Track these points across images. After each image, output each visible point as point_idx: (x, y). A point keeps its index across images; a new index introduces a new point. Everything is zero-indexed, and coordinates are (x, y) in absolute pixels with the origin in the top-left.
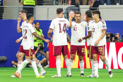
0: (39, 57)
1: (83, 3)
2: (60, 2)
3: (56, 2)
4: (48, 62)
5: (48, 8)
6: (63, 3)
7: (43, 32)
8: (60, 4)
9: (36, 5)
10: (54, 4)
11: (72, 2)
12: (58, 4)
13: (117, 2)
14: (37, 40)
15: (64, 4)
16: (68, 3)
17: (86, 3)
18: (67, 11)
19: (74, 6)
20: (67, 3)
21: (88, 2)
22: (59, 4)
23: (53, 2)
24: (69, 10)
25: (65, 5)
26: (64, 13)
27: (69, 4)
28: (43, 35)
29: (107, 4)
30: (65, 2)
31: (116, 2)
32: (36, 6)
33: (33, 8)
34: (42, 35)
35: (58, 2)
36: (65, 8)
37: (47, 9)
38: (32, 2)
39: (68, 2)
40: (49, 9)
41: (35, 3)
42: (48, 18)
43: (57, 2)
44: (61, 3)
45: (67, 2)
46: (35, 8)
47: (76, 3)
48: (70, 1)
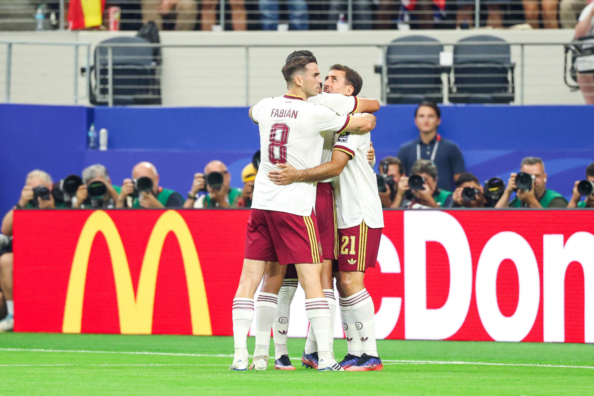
1: (179, 21)
3: (47, 16)
4: (10, 306)
5: (10, 45)
8: (66, 28)
10: (40, 26)
11: (123, 16)
12: (56, 27)
13: (342, 16)
17: (194, 21)
18: (99, 57)
19: (132, 34)
21: (199, 17)
22: (62, 23)
23: (32, 16)
24: (110, 52)
26: (83, 70)
27: (112, 26)
29: (292, 28)
31: (337, 17)
36: (89, 46)
37: (5, 48)
39: (108, 16)
40: (14, 47)
42: (8, 92)
43: (53, 17)
47: (145, 21)
48: (115, 12)
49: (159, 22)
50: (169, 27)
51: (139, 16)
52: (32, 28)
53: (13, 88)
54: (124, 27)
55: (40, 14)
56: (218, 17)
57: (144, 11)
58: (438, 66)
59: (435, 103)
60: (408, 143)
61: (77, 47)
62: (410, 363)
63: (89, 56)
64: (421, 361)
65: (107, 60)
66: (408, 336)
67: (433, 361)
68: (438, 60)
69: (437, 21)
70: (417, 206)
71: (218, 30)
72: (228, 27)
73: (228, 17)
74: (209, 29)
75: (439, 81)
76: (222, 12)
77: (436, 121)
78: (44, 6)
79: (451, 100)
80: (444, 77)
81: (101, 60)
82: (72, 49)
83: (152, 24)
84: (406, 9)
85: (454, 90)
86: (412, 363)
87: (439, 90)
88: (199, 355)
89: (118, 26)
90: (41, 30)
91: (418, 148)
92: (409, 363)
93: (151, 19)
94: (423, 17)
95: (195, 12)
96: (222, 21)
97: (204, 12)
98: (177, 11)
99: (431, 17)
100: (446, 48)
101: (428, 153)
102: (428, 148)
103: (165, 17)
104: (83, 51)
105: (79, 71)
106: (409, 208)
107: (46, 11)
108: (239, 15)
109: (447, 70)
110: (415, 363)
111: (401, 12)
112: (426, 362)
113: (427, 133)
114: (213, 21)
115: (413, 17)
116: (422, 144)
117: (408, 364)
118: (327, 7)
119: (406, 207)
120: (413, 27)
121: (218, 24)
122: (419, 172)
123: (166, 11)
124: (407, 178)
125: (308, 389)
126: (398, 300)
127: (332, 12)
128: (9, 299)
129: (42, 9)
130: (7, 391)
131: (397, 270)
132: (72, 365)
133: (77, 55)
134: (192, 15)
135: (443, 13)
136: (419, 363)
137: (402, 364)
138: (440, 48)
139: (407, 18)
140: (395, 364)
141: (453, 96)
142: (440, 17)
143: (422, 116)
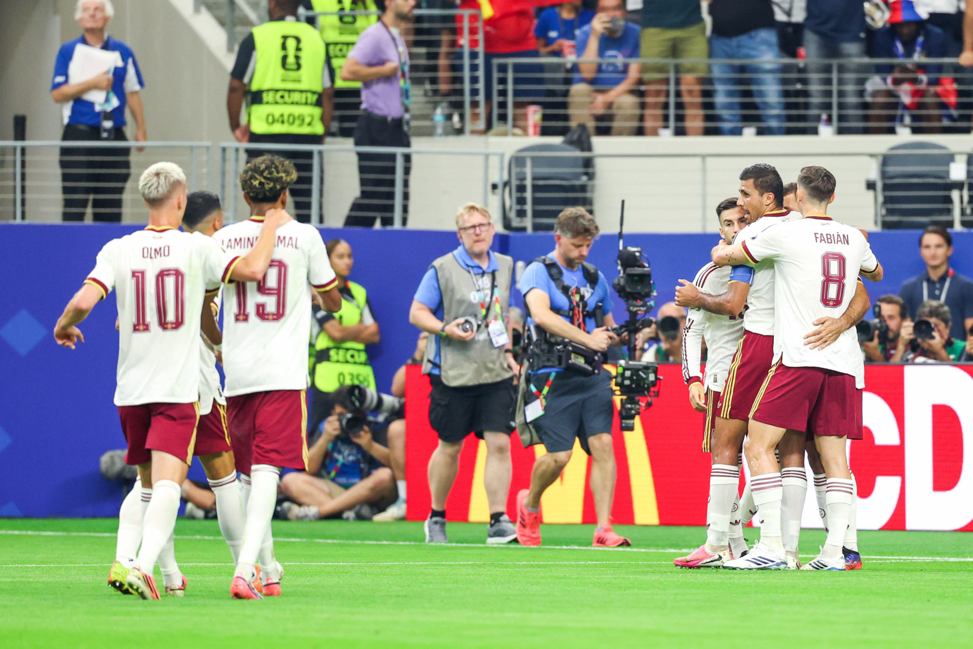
1: (616, 124)
2: (475, 116)
3: (449, 117)
4: (402, 487)
7: (369, 301)
8: (473, 132)
9: (329, 133)
10: (439, 130)
11: (545, 117)
12: (460, 132)
13: (824, 117)
14: (332, 353)
15: (497, 126)
16: (519, 123)
17: (635, 124)
18: (514, 170)
19: (557, 140)
20: (515, 126)
21: (641, 118)
22: (468, 127)
23: (429, 117)
24: (529, 163)
25: (505, 134)
26: (494, 187)
27: (531, 130)
28: (369, 320)
29: (761, 132)
30: (503, 118)
31: (818, 119)
32: (328, 139)
33: (309, 155)
34: (361, 321)
35: (462, 117)
36: (502, 156)
38: (302, 119)
39: (525, 117)
41: (323, 119)
43: (456, 118)
44: (481, 125)
45: (515, 119)
46: (320, 153)
47: (573, 124)
48: (535, 112)
49: (591, 124)
50: (604, 131)
51: (566, 118)
52: (430, 132)
54: (545, 132)
55: (439, 114)
56: (666, 118)
57: (571, 111)
58: (948, 181)
59: (943, 229)
60: (913, 279)
61: (487, 156)
62: (912, 561)
63: (502, 169)
64: (925, 558)
65: (525, 173)
66: (909, 525)
67: (942, 557)
68: (948, 172)
69: (946, 123)
70: (920, 359)
71: (666, 135)
72: (680, 132)
73: (680, 118)
74: (655, 133)
75: (949, 200)
76: (672, 112)
77: (947, 251)
78: (445, 104)
79: (964, 224)
80: (955, 195)
81: (517, 174)
82: (480, 160)
83: (582, 127)
84: (905, 107)
85: (968, 211)
86: (915, 560)
87: (949, 211)
88: (643, 550)
89: (538, 129)
90: (441, 135)
91: (925, 285)
92: (911, 560)
93: (582, 121)
94: (929, 118)
95: (637, 112)
96: (672, 123)
97: (648, 112)
98: (614, 111)
99: (939, 118)
100: (957, 158)
101: (937, 292)
102: (938, 286)
103: (599, 118)
104: (494, 162)
105: (489, 188)
106: (910, 362)
107: (447, 111)
108: (695, 117)
109: (959, 186)
110: (919, 561)
111: (899, 112)
112: (932, 558)
113: (935, 267)
114: (660, 123)
115: (915, 118)
116: (929, 280)
117: (909, 561)
118: (806, 106)
119: (907, 360)
120: (915, 131)
121: (666, 127)
122: (927, 316)
123: (600, 111)
124: (912, 324)
125: (783, 593)
126: (897, 480)
127: (813, 112)
128: (402, 479)
129: (442, 108)
130: (398, 596)
131: (896, 441)
132: (481, 563)
133: (486, 168)
134: (634, 115)
135: (955, 113)
136: (924, 559)
137: (902, 561)
138: (951, 158)
139: (907, 120)
140: (893, 561)
141: (966, 218)
142: (951, 118)
143: (928, 247)
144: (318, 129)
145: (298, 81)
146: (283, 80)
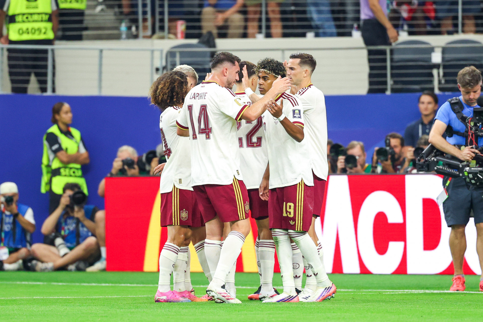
0: (67, 232)
1: (230, 31)
2: (145, 28)
3: (129, 28)
4: (104, 251)
5: (101, 51)
6: (154, 32)
7: (82, 139)
8: (145, 37)
9: (57, 38)
10: (124, 36)
11: (188, 28)
12: (136, 37)
13: (355, 26)
15: (158, 33)
16: (172, 31)
17: (241, 31)
18: (169, 60)
19: (194, 41)
20: (169, 33)
21: (246, 28)
22: (141, 34)
23: (118, 28)
24: (178, 55)
25: (162, 38)
26: (157, 70)
27: (179, 35)
28: (83, 150)
29: (317, 35)
30: (162, 28)
31: (352, 27)
32: (57, 42)
33: (46, 51)
34: (78, 151)
35: (137, 28)
36: (162, 51)
37: (97, 53)
38: (39, 30)
39: (176, 27)
40: (104, 53)
42: (100, 87)
43: (134, 29)
44: (149, 33)
45: (169, 28)
46: (53, 51)
47: (204, 31)
48: (182, 24)
49: (215, 31)
50: (223, 35)
51: (200, 28)
52: (118, 37)
53: (104, 84)
54: (188, 36)
55: (123, 27)
56: (260, 27)
57: (204, 24)
58: (430, 64)
61: (152, 51)
62: (412, 292)
63: (161, 58)
64: (419, 291)
65: (175, 62)
67: (429, 290)
68: (430, 59)
69: (429, 29)
70: (415, 171)
71: (260, 37)
72: (268, 35)
73: (268, 27)
74: (254, 37)
75: (431, 75)
76: (264, 24)
77: (435, 106)
78: (127, 21)
79: (440, 89)
80: (435, 72)
81: (171, 62)
82: (148, 54)
83: (210, 33)
84: (404, 19)
85: (443, 82)
86: (413, 292)
87: (431, 82)
88: (249, 288)
89: (184, 35)
90: (125, 39)
91: (420, 127)
92: (410, 292)
93: (209, 29)
94: (418, 26)
95: (242, 24)
96: (264, 30)
97: (250, 24)
98: (229, 23)
99: (425, 26)
100: (436, 50)
101: (427, 131)
102: (428, 127)
103: (219, 28)
104: (157, 54)
105: (154, 71)
106: (409, 173)
107: (129, 24)
108: (276, 26)
109: (437, 66)
110: (415, 292)
111: (401, 22)
112: (423, 291)
113: (426, 115)
114: (256, 30)
115: (410, 26)
116: (423, 124)
117: (410, 293)
118: (345, 19)
119: (407, 172)
120: (411, 33)
121: (260, 32)
122: (423, 145)
123: (220, 23)
125: (334, 313)
126: (402, 244)
127: (349, 23)
128: (103, 246)
129: (126, 23)
130: (102, 316)
131: (401, 221)
132: (152, 296)
133: (152, 58)
134: (241, 26)
136: (419, 292)
137: (405, 293)
138: (432, 50)
139: (406, 27)
140: (400, 293)
141: (441, 86)
142: (432, 26)
143: (423, 103)
144: (50, 35)
145: (36, 7)
146: (27, 8)
